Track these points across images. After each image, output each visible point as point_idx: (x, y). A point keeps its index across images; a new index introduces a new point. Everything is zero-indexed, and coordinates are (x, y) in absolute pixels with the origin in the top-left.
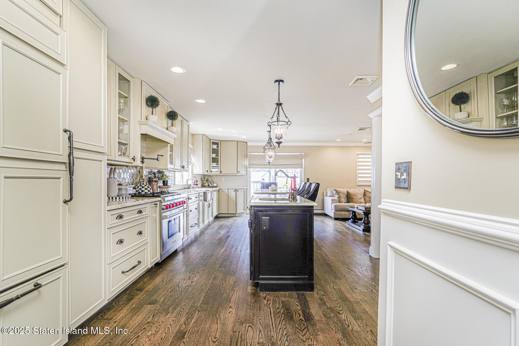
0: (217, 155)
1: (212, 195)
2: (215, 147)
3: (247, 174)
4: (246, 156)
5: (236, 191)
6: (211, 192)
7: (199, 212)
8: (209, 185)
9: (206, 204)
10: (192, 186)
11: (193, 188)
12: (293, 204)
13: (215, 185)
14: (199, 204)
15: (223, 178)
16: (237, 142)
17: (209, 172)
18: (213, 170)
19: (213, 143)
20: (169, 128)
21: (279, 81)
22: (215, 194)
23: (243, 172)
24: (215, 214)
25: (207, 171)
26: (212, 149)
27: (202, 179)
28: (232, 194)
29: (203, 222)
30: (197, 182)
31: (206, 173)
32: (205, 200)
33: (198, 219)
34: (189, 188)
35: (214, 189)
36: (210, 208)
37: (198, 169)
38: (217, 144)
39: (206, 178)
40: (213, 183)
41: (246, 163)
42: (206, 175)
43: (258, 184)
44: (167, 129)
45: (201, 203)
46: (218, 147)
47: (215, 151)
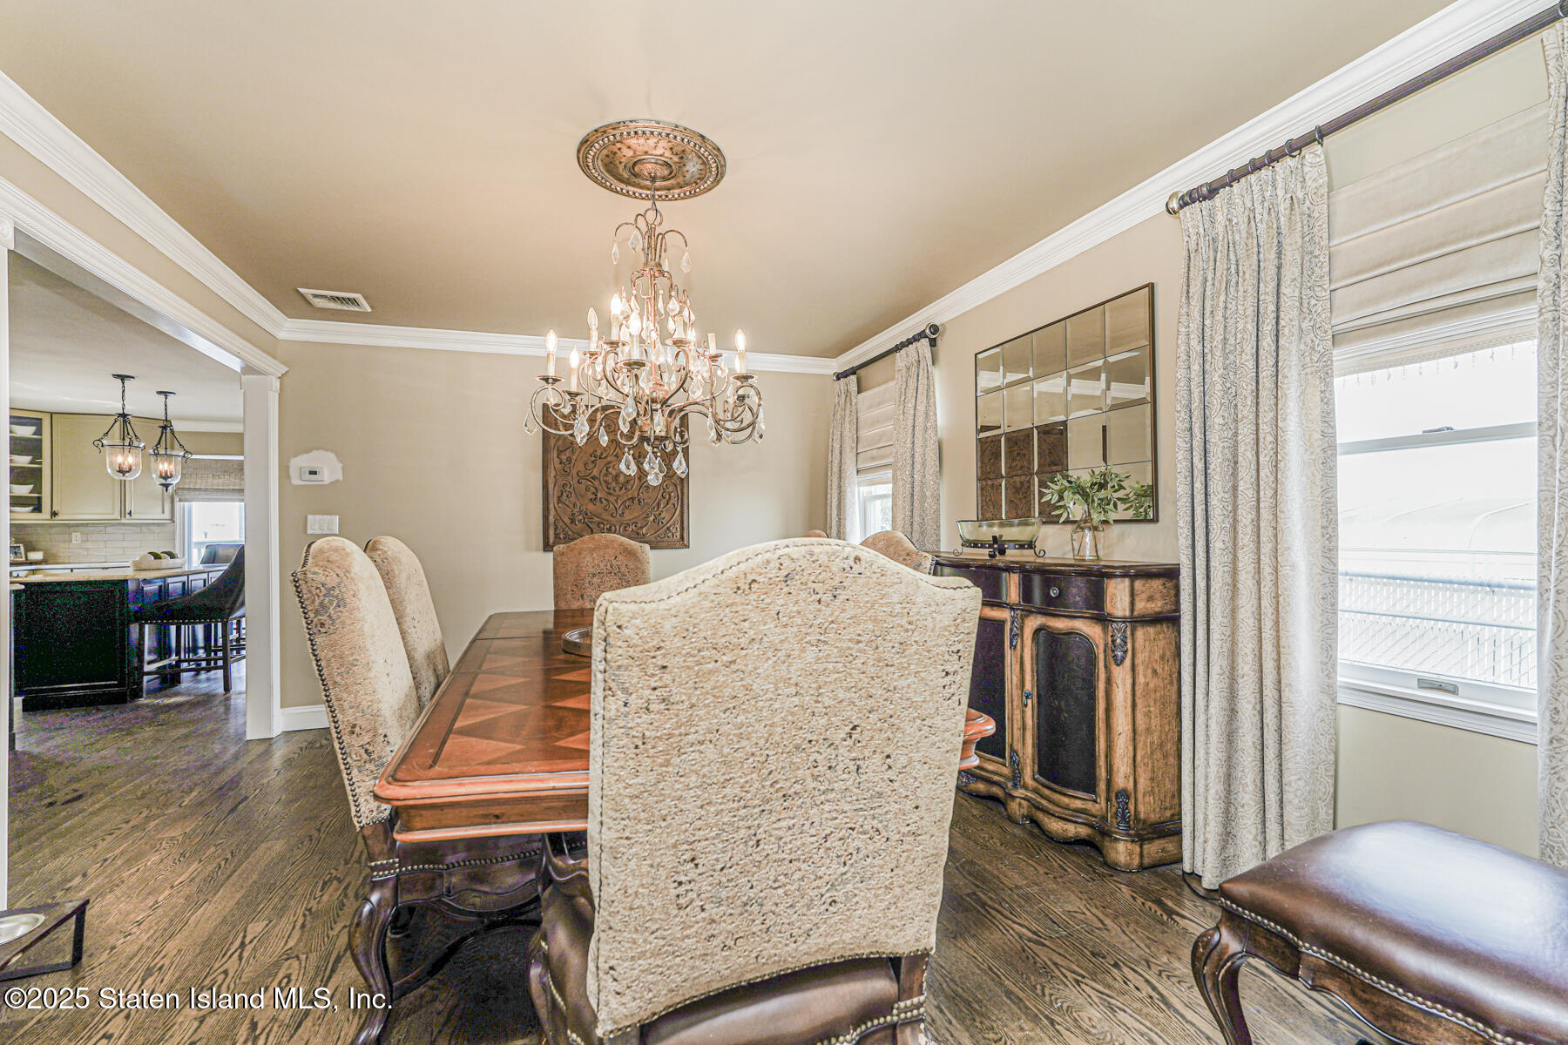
2: (27, 431)
3: (172, 520)
13: (37, 556)
23: (152, 513)
38: (36, 423)
40: (29, 550)
46: (38, 433)
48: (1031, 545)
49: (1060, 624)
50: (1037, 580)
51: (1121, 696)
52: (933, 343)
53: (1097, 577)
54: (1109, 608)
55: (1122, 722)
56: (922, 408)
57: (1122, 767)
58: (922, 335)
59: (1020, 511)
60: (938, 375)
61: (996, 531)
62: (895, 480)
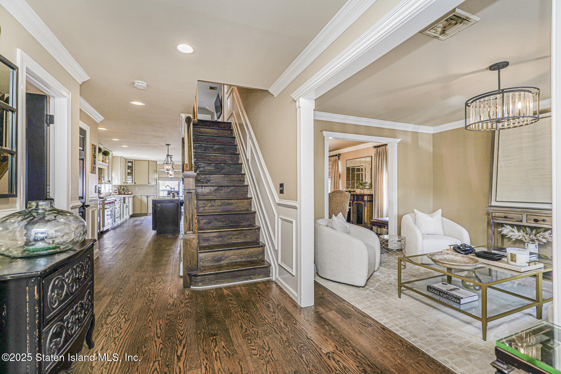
0: (132, 171)
1: (129, 201)
2: (130, 164)
3: (156, 184)
4: (156, 171)
5: (147, 197)
6: (128, 198)
7: (120, 209)
8: (124, 193)
9: (125, 205)
10: (112, 194)
11: (113, 195)
12: (174, 199)
13: (130, 193)
14: (120, 205)
15: (137, 188)
16: (149, 161)
17: (125, 183)
18: (128, 182)
19: (129, 162)
20: (104, 161)
21: (168, 145)
22: (131, 199)
23: (153, 183)
24: (131, 213)
25: (124, 183)
26: (128, 166)
27: (118, 188)
28: (145, 199)
29: (123, 217)
30: (116, 190)
31: (123, 184)
32: (124, 202)
33: (120, 214)
34: (110, 195)
35: (130, 196)
36: (127, 209)
37: (117, 181)
38: (132, 162)
39: (122, 188)
40: (128, 191)
41: (156, 176)
42: (122, 186)
43: (165, 192)
44: (103, 161)
45: (122, 204)
46: (132, 164)
47: (129, 167)
48: (355, 192)
49: (359, 202)
50: (355, 196)
51: (366, 211)
52: (339, 157)
53: (363, 195)
54: (364, 200)
55: (366, 214)
56: (336, 168)
57: (366, 220)
58: (336, 155)
59: (353, 187)
60: (339, 162)
61: (349, 189)
62: (331, 180)
